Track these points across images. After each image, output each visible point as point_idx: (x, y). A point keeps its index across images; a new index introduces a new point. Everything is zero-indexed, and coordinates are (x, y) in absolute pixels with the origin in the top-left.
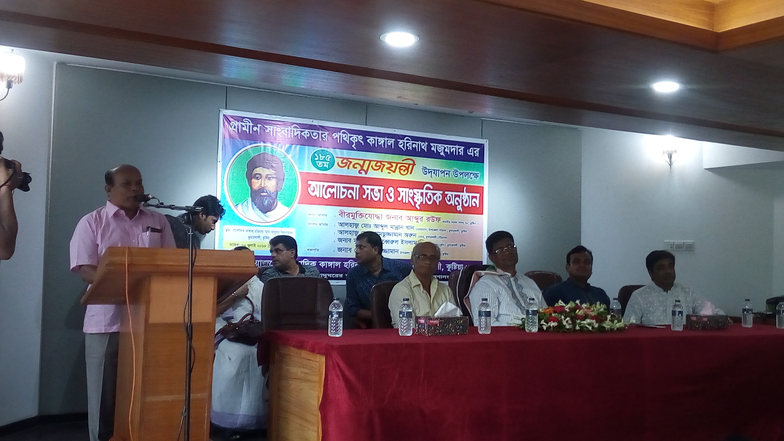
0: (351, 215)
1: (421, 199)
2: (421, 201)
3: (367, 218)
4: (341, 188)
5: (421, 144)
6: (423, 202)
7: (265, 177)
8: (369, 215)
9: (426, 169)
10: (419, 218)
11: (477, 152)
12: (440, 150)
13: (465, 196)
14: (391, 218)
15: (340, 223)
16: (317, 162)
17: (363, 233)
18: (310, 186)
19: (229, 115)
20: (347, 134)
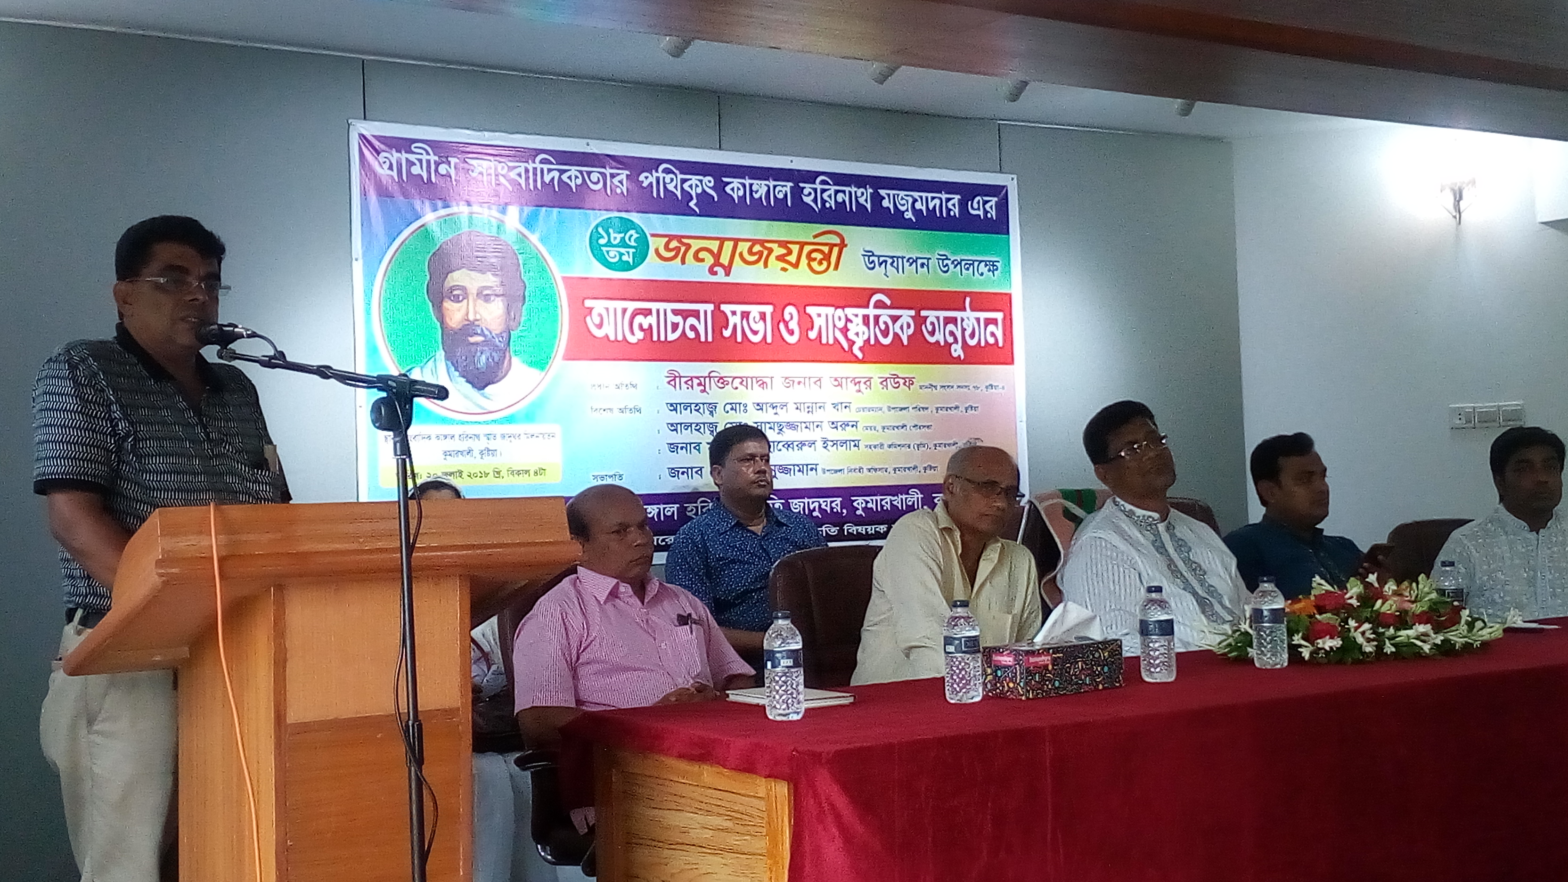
0: (696, 381)
1: (864, 334)
2: (866, 337)
3: (737, 388)
4: (670, 315)
5: (856, 192)
6: (869, 339)
7: (478, 294)
8: (740, 380)
9: (873, 255)
10: (863, 380)
11: (991, 207)
12: (904, 205)
13: (968, 318)
14: (796, 383)
15: (672, 405)
16: (604, 249)
17: (729, 426)
18: (590, 313)
19: (374, 136)
20: (673, 173)
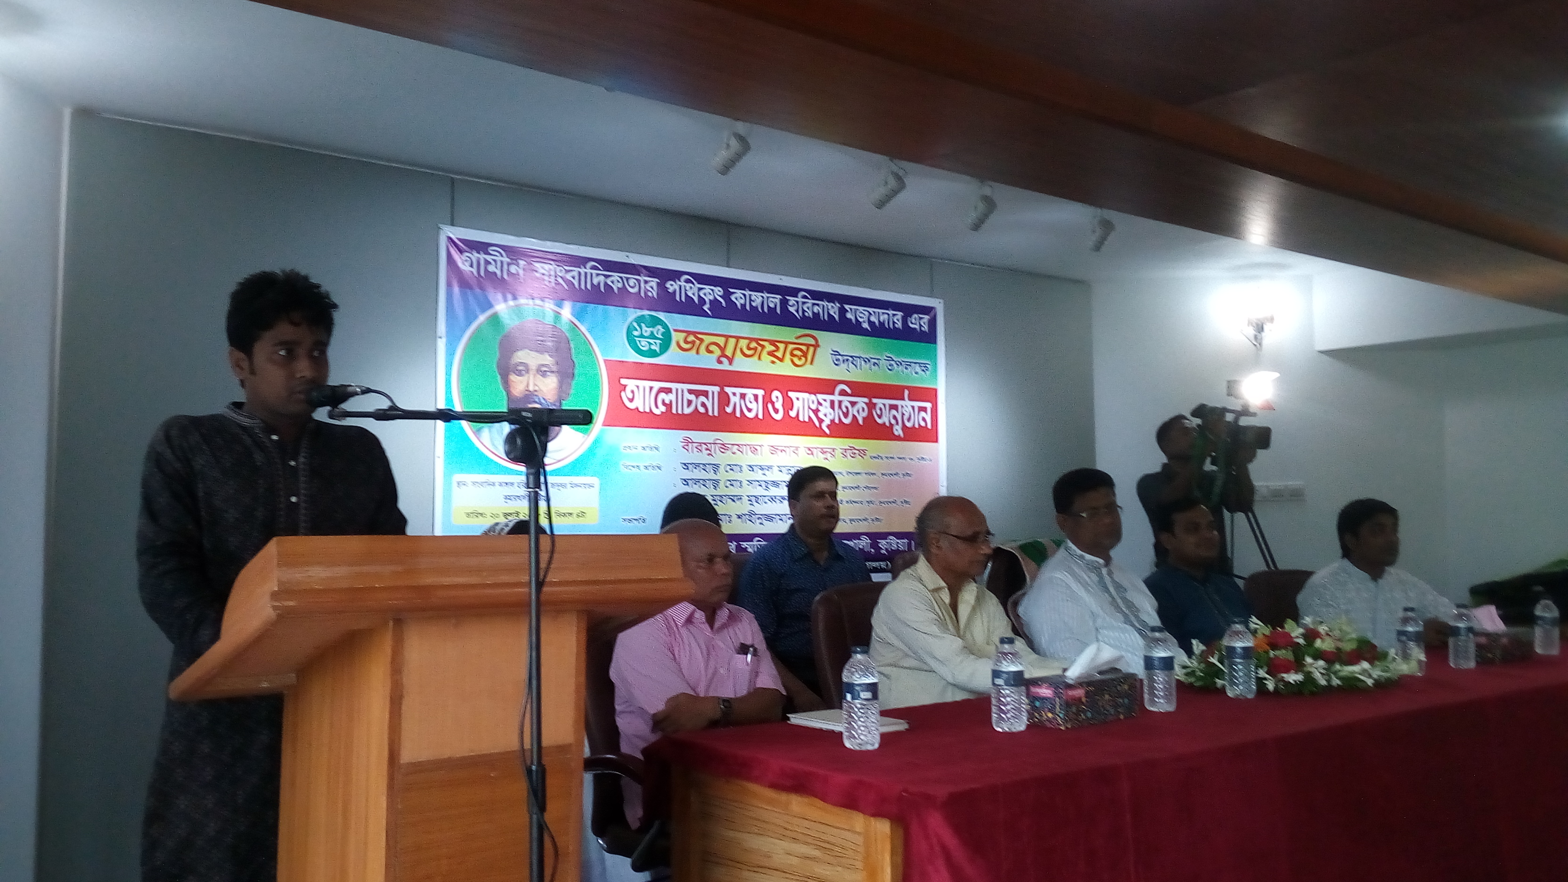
0: (704, 446)
1: (830, 415)
3: (735, 453)
4: (686, 393)
5: (827, 306)
6: (834, 419)
7: (536, 370)
8: (738, 447)
9: (838, 354)
10: (829, 451)
11: (924, 323)
12: (862, 318)
13: (906, 406)
14: (779, 452)
15: (685, 464)
16: (637, 339)
18: (624, 390)
19: (458, 239)
20: (693, 283)
